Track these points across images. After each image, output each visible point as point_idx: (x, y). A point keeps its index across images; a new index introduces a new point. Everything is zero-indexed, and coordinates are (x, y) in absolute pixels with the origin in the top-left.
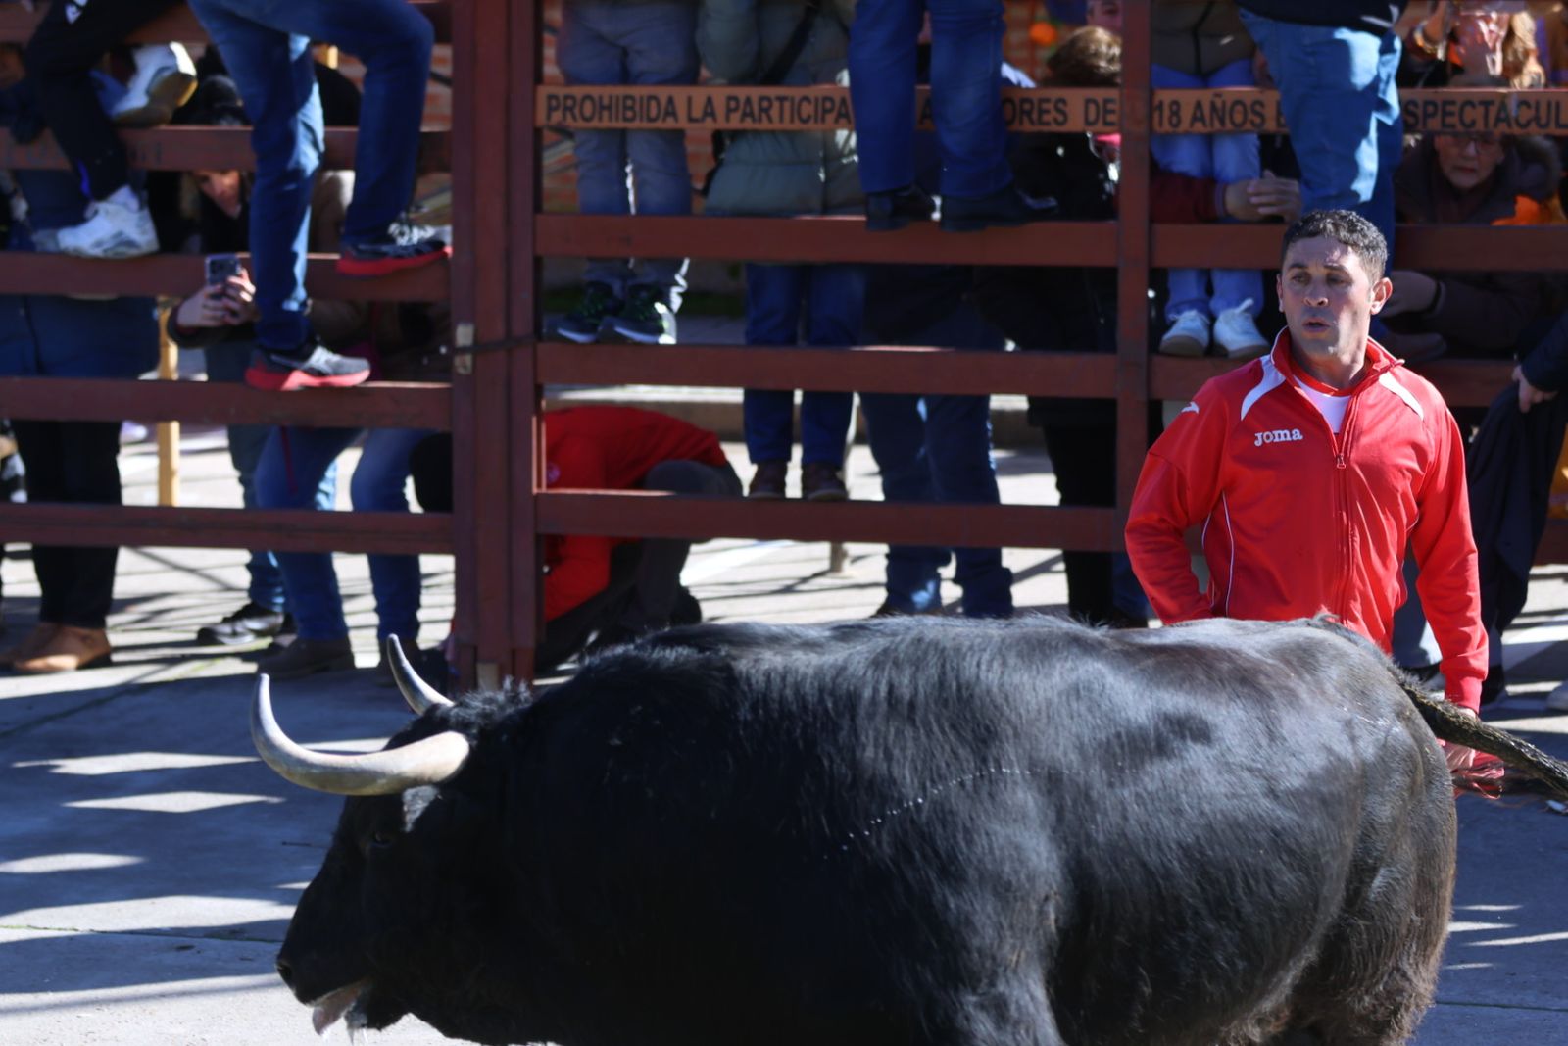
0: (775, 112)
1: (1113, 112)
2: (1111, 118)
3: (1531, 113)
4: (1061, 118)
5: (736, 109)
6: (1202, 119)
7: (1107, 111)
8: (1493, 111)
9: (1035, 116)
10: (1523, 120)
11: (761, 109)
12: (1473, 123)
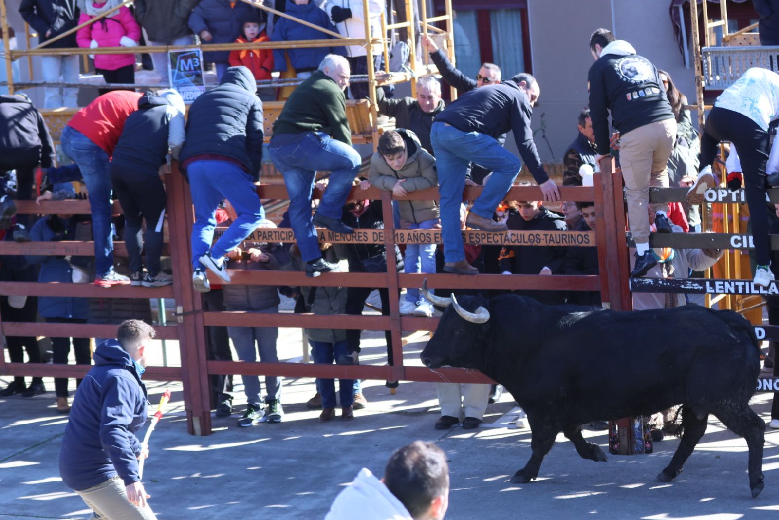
0: (273, 236)
1: (382, 237)
2: (382, 239)
3: (515, 238)
4: (365, 239)
5: (261, 236)
6: (411, 239)
7: (380, 237)
8: (503, 237)
9: (357, 238)
10: (513, 240)
11: (269, 236)
12: (497, 241)
